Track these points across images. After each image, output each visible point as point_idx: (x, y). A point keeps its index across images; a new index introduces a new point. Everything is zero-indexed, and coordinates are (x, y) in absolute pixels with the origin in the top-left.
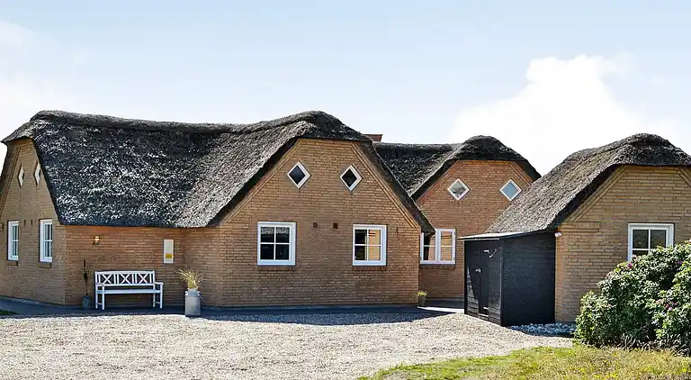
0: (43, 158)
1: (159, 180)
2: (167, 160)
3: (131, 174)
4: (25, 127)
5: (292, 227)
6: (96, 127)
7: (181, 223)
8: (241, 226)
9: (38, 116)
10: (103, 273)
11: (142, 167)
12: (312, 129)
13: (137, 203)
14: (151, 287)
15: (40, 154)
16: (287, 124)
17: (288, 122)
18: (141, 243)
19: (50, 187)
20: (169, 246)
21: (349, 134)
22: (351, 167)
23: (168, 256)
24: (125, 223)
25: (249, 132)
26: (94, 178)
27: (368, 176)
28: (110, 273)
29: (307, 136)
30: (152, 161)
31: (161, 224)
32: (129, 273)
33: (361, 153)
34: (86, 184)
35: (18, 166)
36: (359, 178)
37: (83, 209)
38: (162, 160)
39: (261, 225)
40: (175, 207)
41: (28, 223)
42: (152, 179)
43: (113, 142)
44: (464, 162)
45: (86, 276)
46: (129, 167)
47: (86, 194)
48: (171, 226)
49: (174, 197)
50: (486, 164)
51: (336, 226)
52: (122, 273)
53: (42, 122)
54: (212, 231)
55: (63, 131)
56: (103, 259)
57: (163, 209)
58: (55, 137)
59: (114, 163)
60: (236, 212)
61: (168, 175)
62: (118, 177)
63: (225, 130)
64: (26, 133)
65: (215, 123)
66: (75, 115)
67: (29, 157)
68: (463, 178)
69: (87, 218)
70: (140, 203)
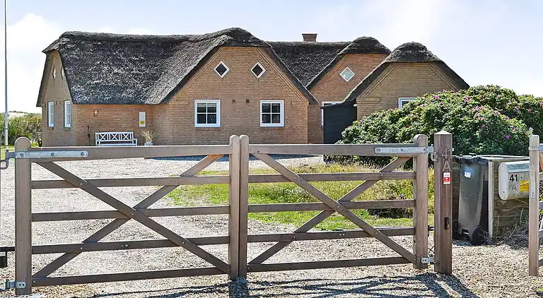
0: (65, 63)
1: (137, 74)
2: (144, 61)
3: (120, 71)
4: (55, 43)
5: (218, 103)
6: (99, 41)
7: (148, 102)
8: (183, 103)
9: (63, 36)
10: (100, 133)
11: (127, 66)
12: (229, 40)
13: (121, 90)
14: (131, 142)
15: (63, 60)
16: (216, 37)
17: (217, 36)
18: (124, 114)
19: (68, 80)
20: (142, 116)
21: (255, 43)
22: (258, 63)
23: (142, 123)
24: (112, 102)
25: (198, 41)
26: (95, 74)
27: (271, 69)
28: (105, 133)
29: (226, 44)
30: (134, 62)
31: (137, 102)
32: (116, 133)
33: (265, 54)
34: (90, 78)
35: (53, 67)
36: (264, 70)
37: (87, 94)
38: (141, 61)
39: (197, 101)
40: (147, 91)
41: (58, 103)
42: (133, 74)
43: (110, 51)
44: (350, 55)
45: (89, 135)
46: (119, 66)
47: (90, 84)
48: (142, 103)
49: (147, 85)
50: (366, 56)
51: (248, 101)
52: (112, 133)
53: (65, 39)
54: (166, 106)
55: (78, 45)
56: (100, 125)
57: (138, 93)
58: (72, 49)
59: (109, 64)
60: (180, 93)
61: (144, 71)
62: (111, 73)
63: (186, 39)
64: (55, 47)
65: (180, 34)
66: (86, 34)
67: (57, 62)
68: (352, 66)
69: (90, 100)
70: (123, 89)
